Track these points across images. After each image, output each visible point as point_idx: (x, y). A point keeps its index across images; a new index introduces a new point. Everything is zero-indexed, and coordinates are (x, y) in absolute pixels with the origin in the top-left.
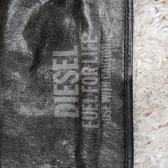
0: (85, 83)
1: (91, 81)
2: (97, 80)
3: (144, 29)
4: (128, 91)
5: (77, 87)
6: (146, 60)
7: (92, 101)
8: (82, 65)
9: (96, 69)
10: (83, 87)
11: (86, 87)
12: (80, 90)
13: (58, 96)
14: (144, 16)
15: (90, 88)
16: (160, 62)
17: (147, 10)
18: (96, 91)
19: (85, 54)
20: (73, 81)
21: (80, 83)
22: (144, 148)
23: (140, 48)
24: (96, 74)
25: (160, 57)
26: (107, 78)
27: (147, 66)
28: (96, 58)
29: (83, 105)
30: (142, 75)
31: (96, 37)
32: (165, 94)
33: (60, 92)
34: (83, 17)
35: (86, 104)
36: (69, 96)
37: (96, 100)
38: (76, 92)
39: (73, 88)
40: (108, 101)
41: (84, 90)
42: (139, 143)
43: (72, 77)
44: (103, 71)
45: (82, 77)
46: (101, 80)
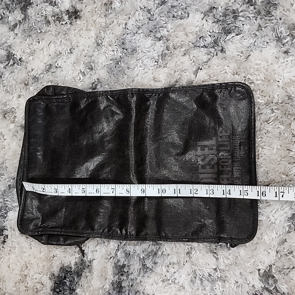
0: (222, 164)
1: (226, 162)
2: (230, 161)
3: (263, 126)
4: (253, 169)
5: (216, 166)
6: (265, 147)
7: (227, 176)
8: (219, 151)
9: (230, 154)
10: (220, 166)
11: (223, 166)
12: (218, 169)
13: (202, 173)
14: (263, 117)
15: (225, 167)
16: (275, 149)
17: (265, 113)
18: (229, 169)
19: (221, 143)
20: (213, 163)
21: (218, 164)
22: (265, 209)
23: (260, 139)
24: (230, 157)
25: (276, 145)
26: (238, 160)
27: (266, 152)
28: (229, 146)
29: (221, 180)
30: (262, 158)
31: (229, 131)
32: (279, 172)
33: (204, 171)
34: (219, 117)
35: (222, 179)
36: (210, 173)
37: (230, 176)
38: (215, 170)
39: (213, 167)
40: (239, 176)
41: (221, 169)
42: (261, 205)
43: (212, 159)
44: (234, 155)
45: (219, 159)
46: (233, 162)
